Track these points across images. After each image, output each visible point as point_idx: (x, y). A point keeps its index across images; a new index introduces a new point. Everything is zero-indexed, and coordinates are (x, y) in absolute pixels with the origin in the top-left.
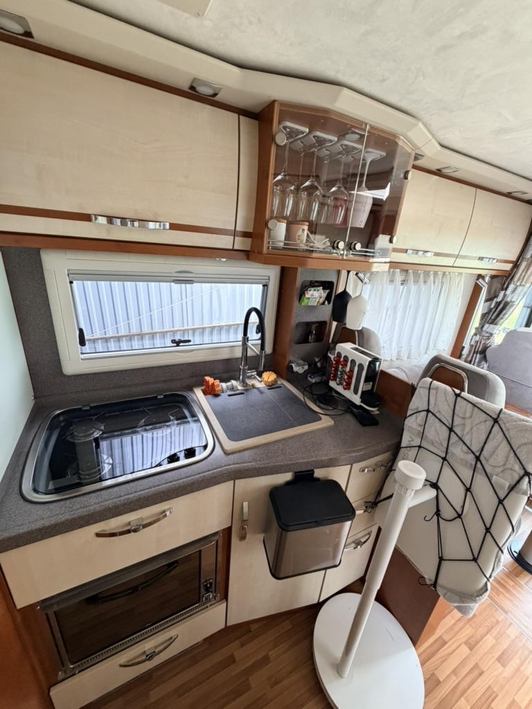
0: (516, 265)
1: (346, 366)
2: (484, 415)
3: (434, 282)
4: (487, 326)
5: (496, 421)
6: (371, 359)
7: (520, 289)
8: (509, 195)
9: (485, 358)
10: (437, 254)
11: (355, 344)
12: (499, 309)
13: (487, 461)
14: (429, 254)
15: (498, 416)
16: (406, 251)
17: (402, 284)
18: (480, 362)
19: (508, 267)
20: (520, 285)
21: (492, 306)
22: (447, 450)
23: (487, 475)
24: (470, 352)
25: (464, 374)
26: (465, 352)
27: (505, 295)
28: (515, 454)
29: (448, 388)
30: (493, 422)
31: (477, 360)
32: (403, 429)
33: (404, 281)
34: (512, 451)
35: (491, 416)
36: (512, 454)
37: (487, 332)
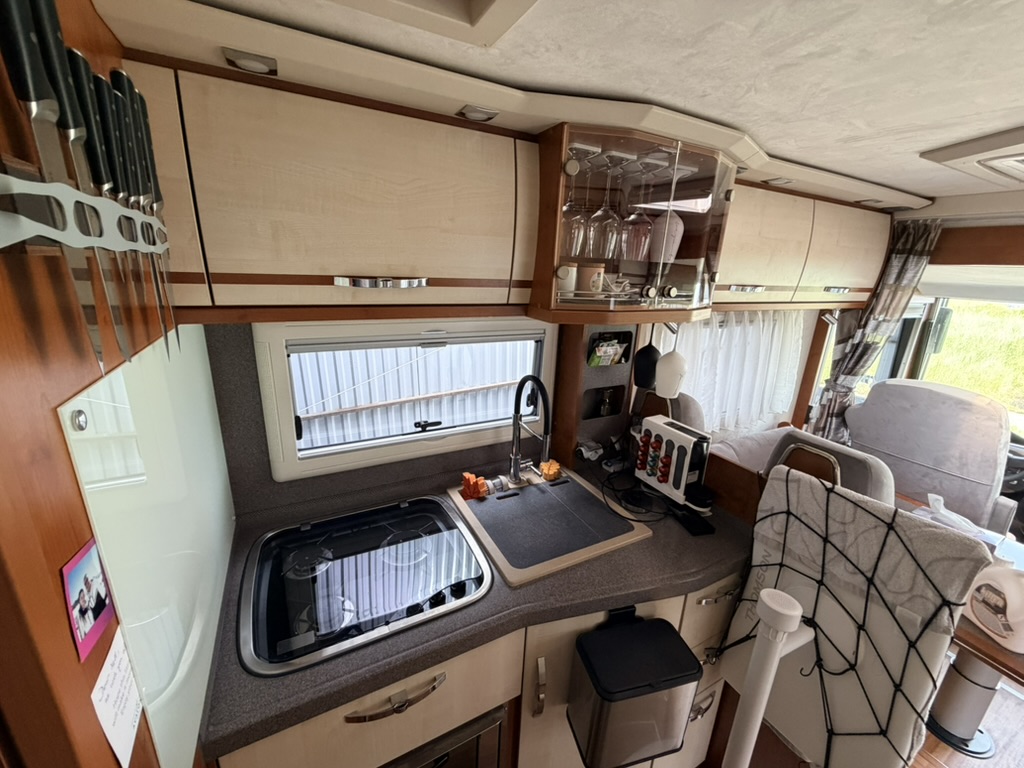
0: (875, 293)
1: (660, 449)
2: (873, 519)
3: (764, 321)
4: (842, 377)
5: (890, 527)
6: (695, 440)
7: (884, 326)
8: (857, 205)
9: (844, 423)
10: (770, 288)
11: (668, 416)
12: (857, 354)
13: (885, 585)
14: (759, 289)
15: (893, 520)
16: (729, 287)
17: (721, 326)
18: (837, 429)
19: (864, 297)
20: (884, 320)
21: (848, 350)
22: (823, 570)
23: (886, 604)
24: (822, 414)
25: (833, 459)
26: (814, 414)
27: (863, 335)
28: (925, 574)
29: (814, 479)
30: (886, 530)
31: (833, 426)
32: (753, 539)
33: (723, 322)
34: (920, 571)
35: (883, 521)
36: (920, 575)
37: (844, 387)
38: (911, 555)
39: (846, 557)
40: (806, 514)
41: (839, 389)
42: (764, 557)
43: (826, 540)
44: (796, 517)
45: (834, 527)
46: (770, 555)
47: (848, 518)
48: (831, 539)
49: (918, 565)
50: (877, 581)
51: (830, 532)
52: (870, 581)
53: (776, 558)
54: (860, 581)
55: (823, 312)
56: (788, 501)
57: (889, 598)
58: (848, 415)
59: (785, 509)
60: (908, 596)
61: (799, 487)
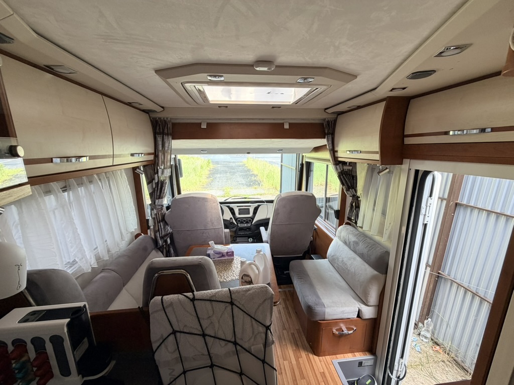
1: (26, 351)
2: (223, 304)
4: (157, 201)
5: (232, 303)
7: (165, 171)
8: (129, 104)
10: (91, 158)
12: (159, 187)
14: (84, 159)
15: (231, 298)
16: (51, 160)
19: (151, 157)
20: (164, 168)
21: (154, 187)
22: (210, 357)
23: (247, 351)
24: (155, 223)
26: (151, 223)
28: (256, 320)
30: (231, 306)
31: (162, 227)
32: (157, 367)
33: (65, 187)
34: (253, 319)
35: (227, 302)
36: (254, 322)
37: (159, 205)
38: (247, 314)
39: (218, 338)
40: (185, 326)
41: (158, 207)
42: (170, 374)
43: (204, 335)
44: (181, 332)
45: (205, 323)
46: (174, 370)
47: (211, 313)
48: (207, 332)
49: (251, 317)
50: (238, 341)
51: (204, 328)
52: (235, 343)
53: (179, 369)
54: (231, 346)
55: (134, 169)
56: (171, 324)
57: (246, 346)
58: (167, 219)
59: (171, 331)
60: (253, 337)
61: (174, 309)
